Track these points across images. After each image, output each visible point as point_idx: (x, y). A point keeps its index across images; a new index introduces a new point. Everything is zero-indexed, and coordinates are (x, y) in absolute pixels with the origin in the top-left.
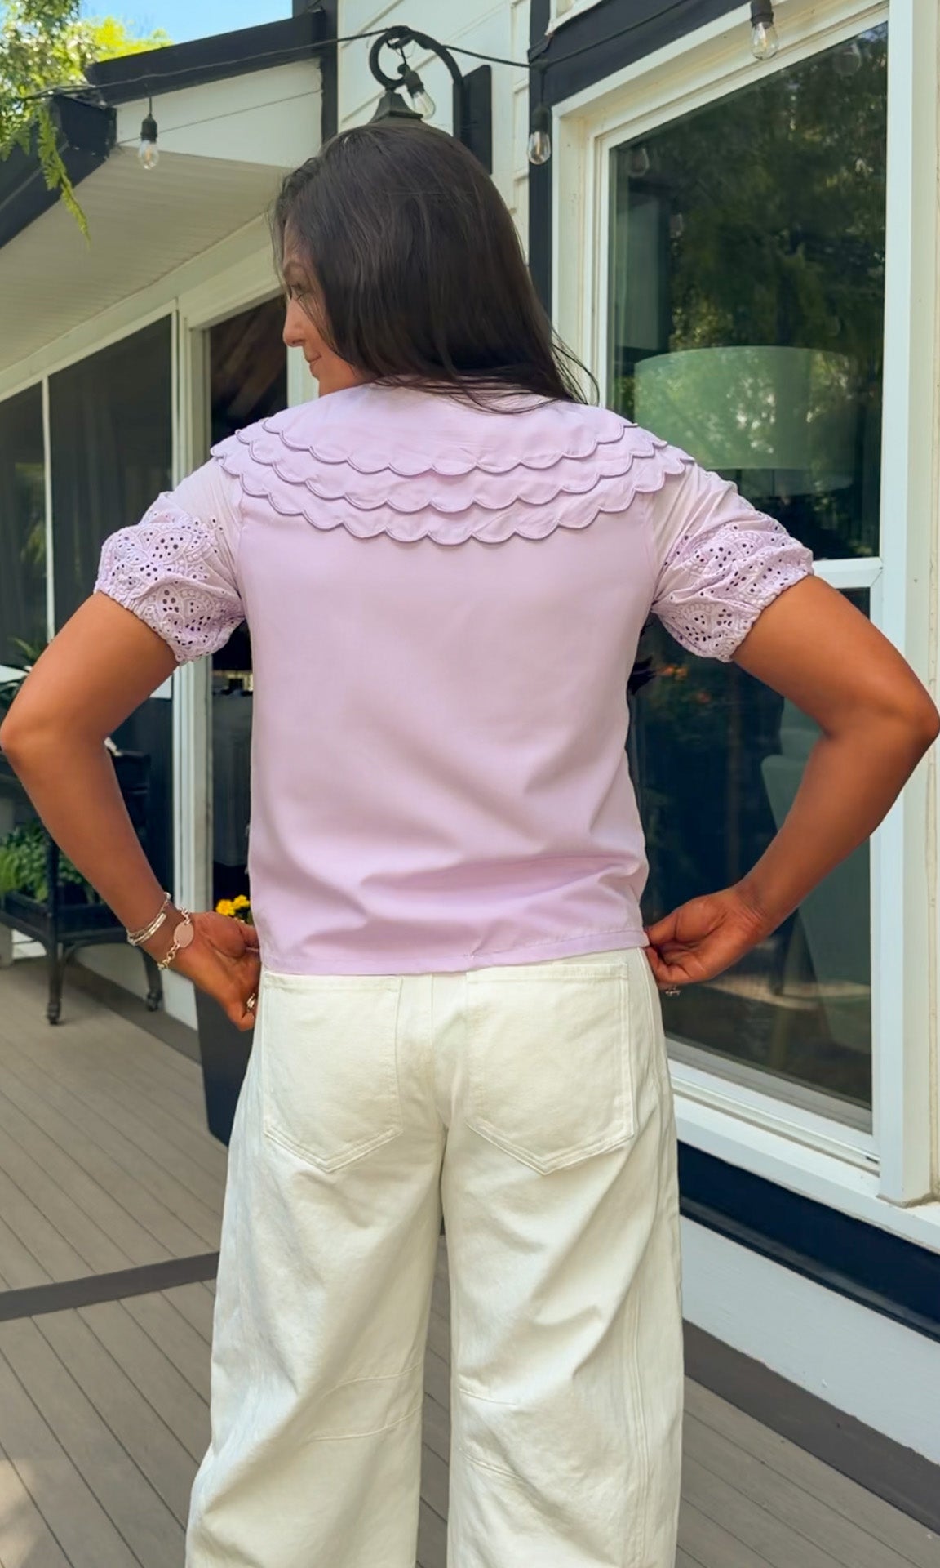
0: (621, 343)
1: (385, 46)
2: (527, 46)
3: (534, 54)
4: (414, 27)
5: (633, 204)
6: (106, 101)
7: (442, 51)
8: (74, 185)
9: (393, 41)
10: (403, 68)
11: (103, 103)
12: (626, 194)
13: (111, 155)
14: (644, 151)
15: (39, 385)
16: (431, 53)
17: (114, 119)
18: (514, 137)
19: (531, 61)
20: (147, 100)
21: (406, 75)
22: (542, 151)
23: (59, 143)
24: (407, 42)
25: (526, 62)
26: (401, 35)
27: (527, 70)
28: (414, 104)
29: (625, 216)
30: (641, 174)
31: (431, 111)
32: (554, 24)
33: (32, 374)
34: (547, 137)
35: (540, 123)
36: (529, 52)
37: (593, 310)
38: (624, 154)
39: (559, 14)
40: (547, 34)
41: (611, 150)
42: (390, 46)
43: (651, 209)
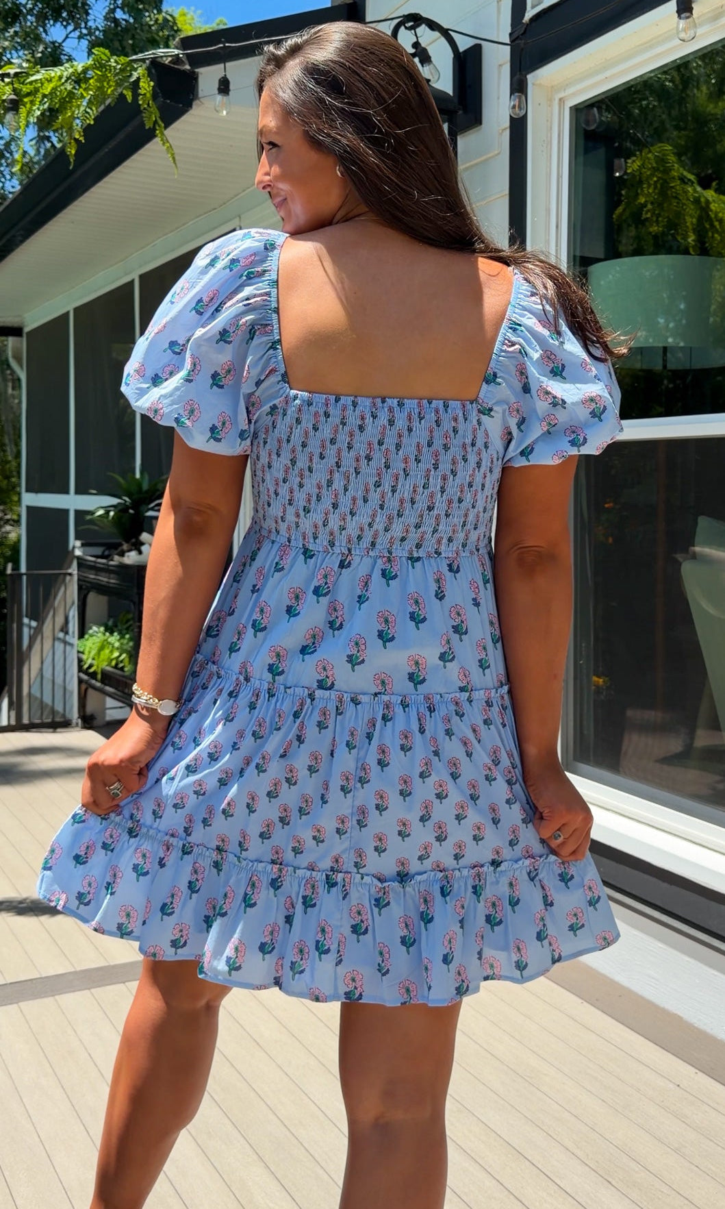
0: (578, 254)
1: (403, 28)
2: (509, 30)
3: (515, 36)
4: (424, 15)
5: (586, 151)
6: (190, 65)
7: (445, 33)
8: (166, 128)
9: (411, 24)
10: (416, 45)
11: (188, 67)
12: (582, 142)
13: (194, 106)
14: (595, 109)
15: (132, 282)
16: (437, 34)
17: (196, 79)
18: (498, 98)
19: (512, 41)
20: (222, 65)
21: (419, 50)
22: (520, 108)
23: (155, 96)
24: (419, 26)
25: (508, 41)
26: (415, 20)
27: (508, 48)
28: (425, 71)
29: (581, 159)
30: (593, 128)
31: (436, 78)
32: (529, 14)
33: (126, 274)
34: (524, 98)
35: (519, 87)
36: (510, 34)
37: (557, 227)
38: (581, 112)
39: (533, 7)
40: (524, 21)
41: (571, 108)
42: (406, 28)
43: (601, 153)
